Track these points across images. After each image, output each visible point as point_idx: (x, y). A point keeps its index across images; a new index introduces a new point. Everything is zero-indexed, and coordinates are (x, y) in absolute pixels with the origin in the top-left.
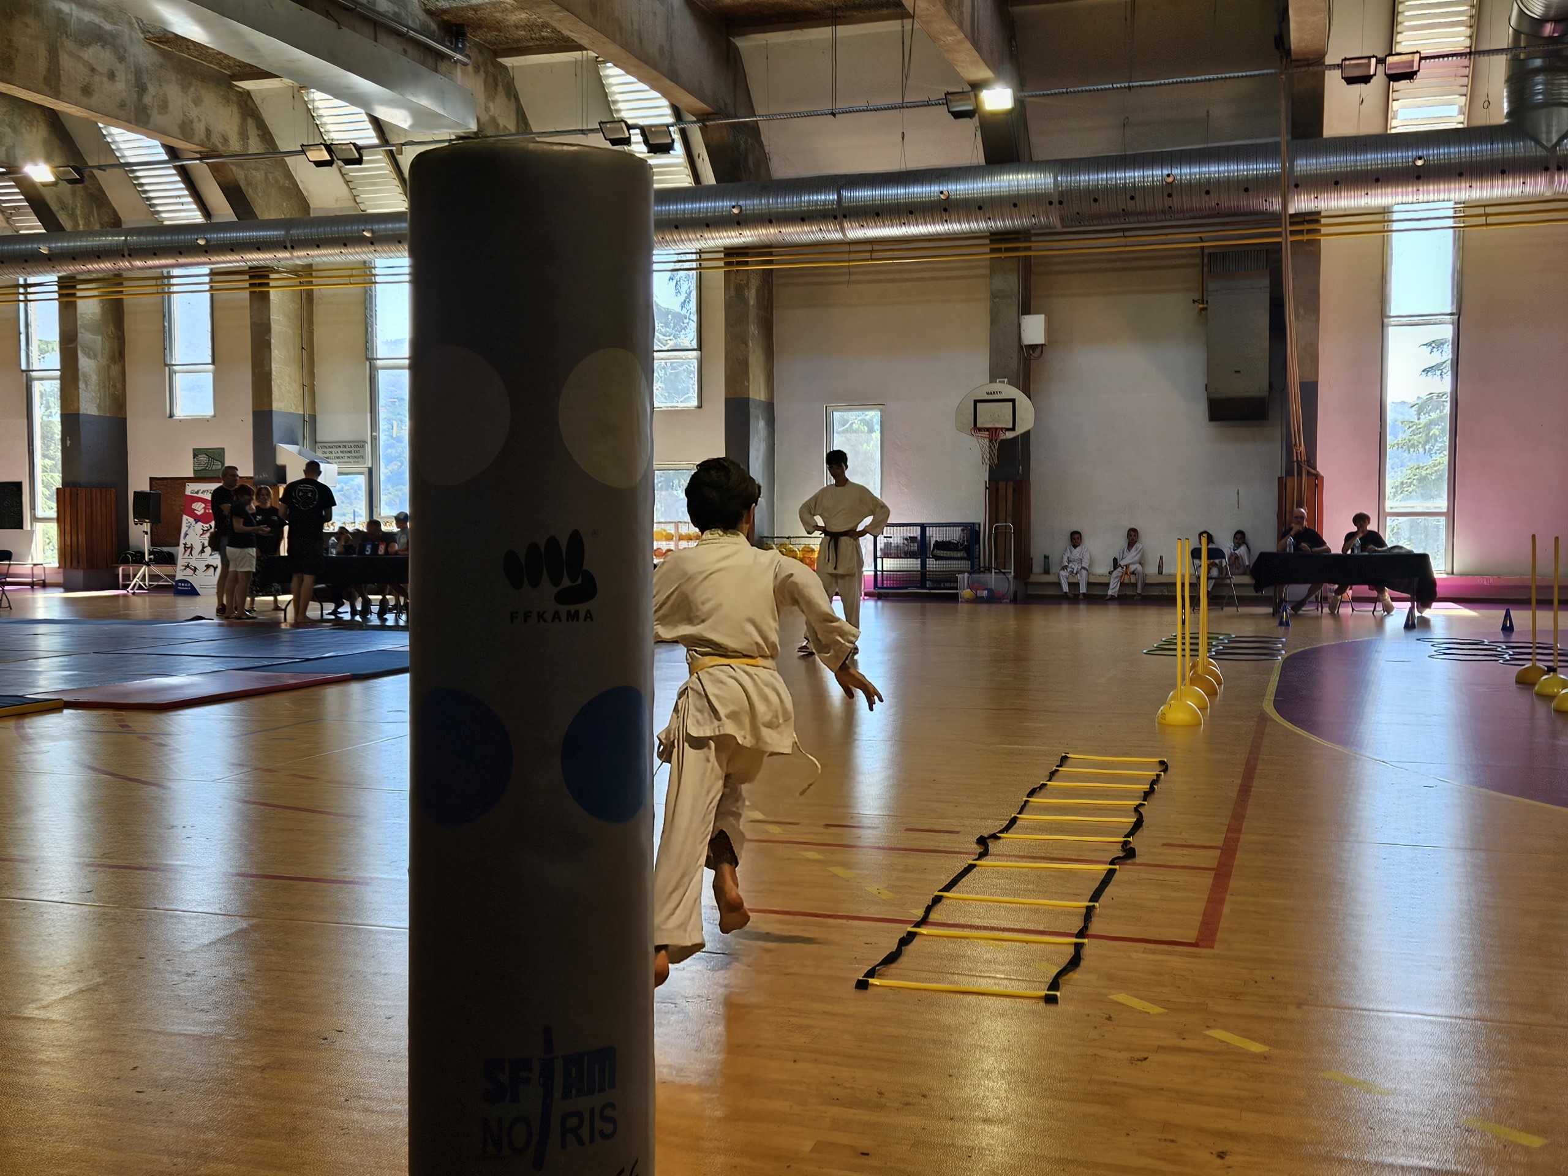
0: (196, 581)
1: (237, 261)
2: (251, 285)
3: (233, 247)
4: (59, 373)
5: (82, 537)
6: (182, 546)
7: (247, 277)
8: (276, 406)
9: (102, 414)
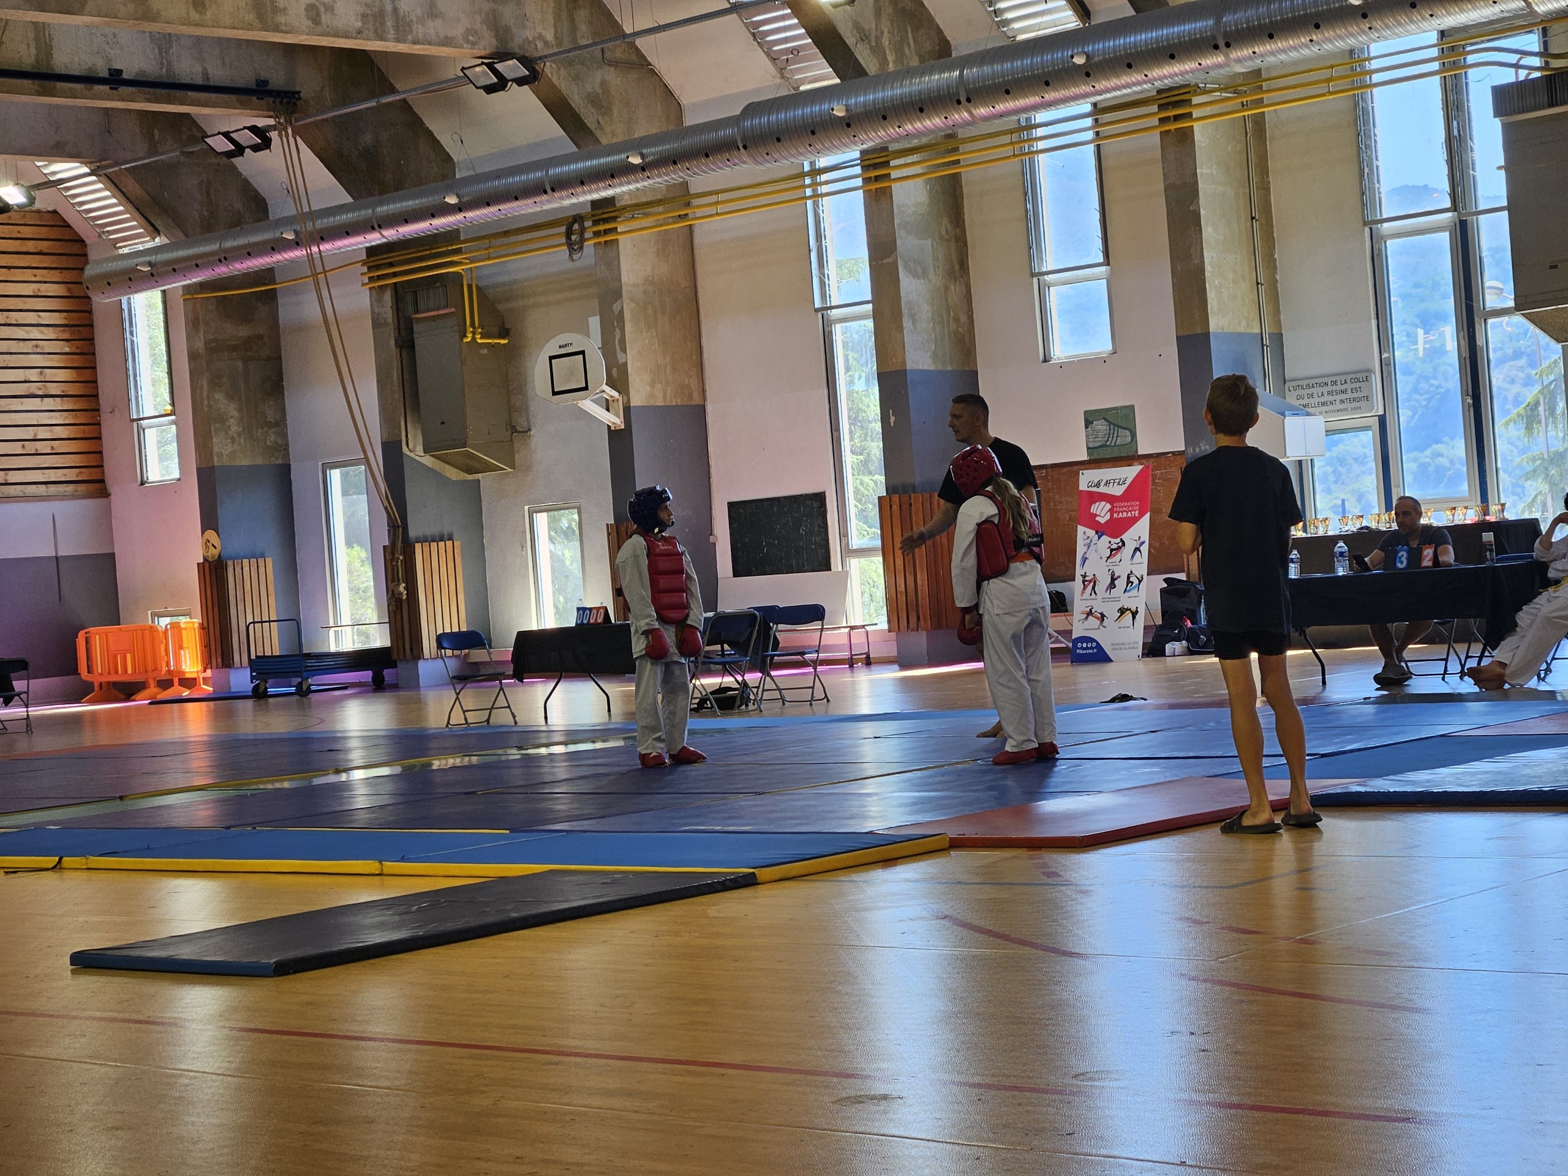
0: (1105, 638)
1: (1139, 83)
2: (1163, 121)
3: (1129, 62)
4: (870, 306)
5: (922, 578)
6: (1079, 579)
7: (1155, 108)
8: (1216, 324)
9: (940, 368)
